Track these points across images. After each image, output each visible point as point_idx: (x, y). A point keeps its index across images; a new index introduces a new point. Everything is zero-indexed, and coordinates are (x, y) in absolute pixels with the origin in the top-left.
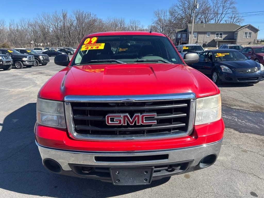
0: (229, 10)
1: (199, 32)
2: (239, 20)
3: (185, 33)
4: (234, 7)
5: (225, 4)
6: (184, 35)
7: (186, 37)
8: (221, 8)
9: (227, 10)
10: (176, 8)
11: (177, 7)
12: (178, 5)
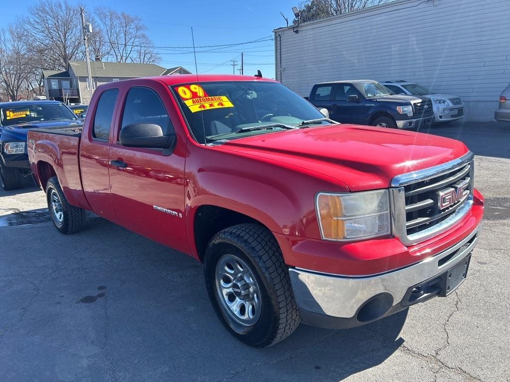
0: (136, 40)
1: (97, 77)
2: (152, 59)
3: (68, 79)
4: (144, 36)
5: (128, 28)
6: (66, 84)
7: (71, 86)
8: (122, 35)
9: (133, 39)
10: (28, 27)
11: (30, 23)
12: (32, 20)
